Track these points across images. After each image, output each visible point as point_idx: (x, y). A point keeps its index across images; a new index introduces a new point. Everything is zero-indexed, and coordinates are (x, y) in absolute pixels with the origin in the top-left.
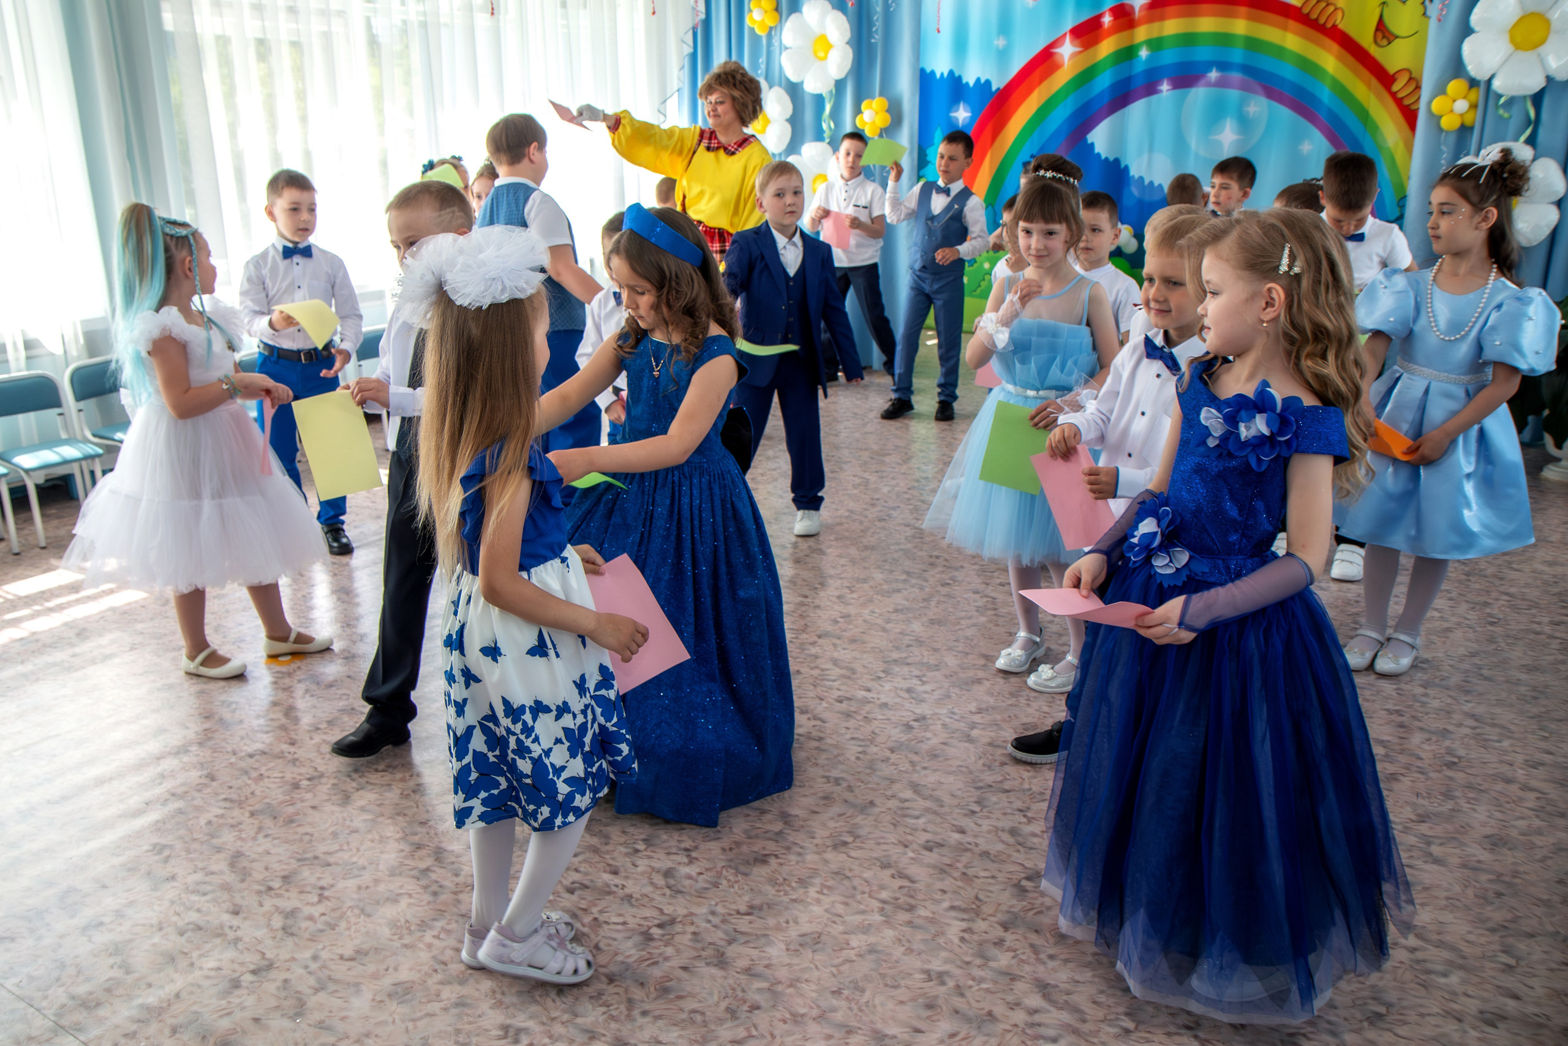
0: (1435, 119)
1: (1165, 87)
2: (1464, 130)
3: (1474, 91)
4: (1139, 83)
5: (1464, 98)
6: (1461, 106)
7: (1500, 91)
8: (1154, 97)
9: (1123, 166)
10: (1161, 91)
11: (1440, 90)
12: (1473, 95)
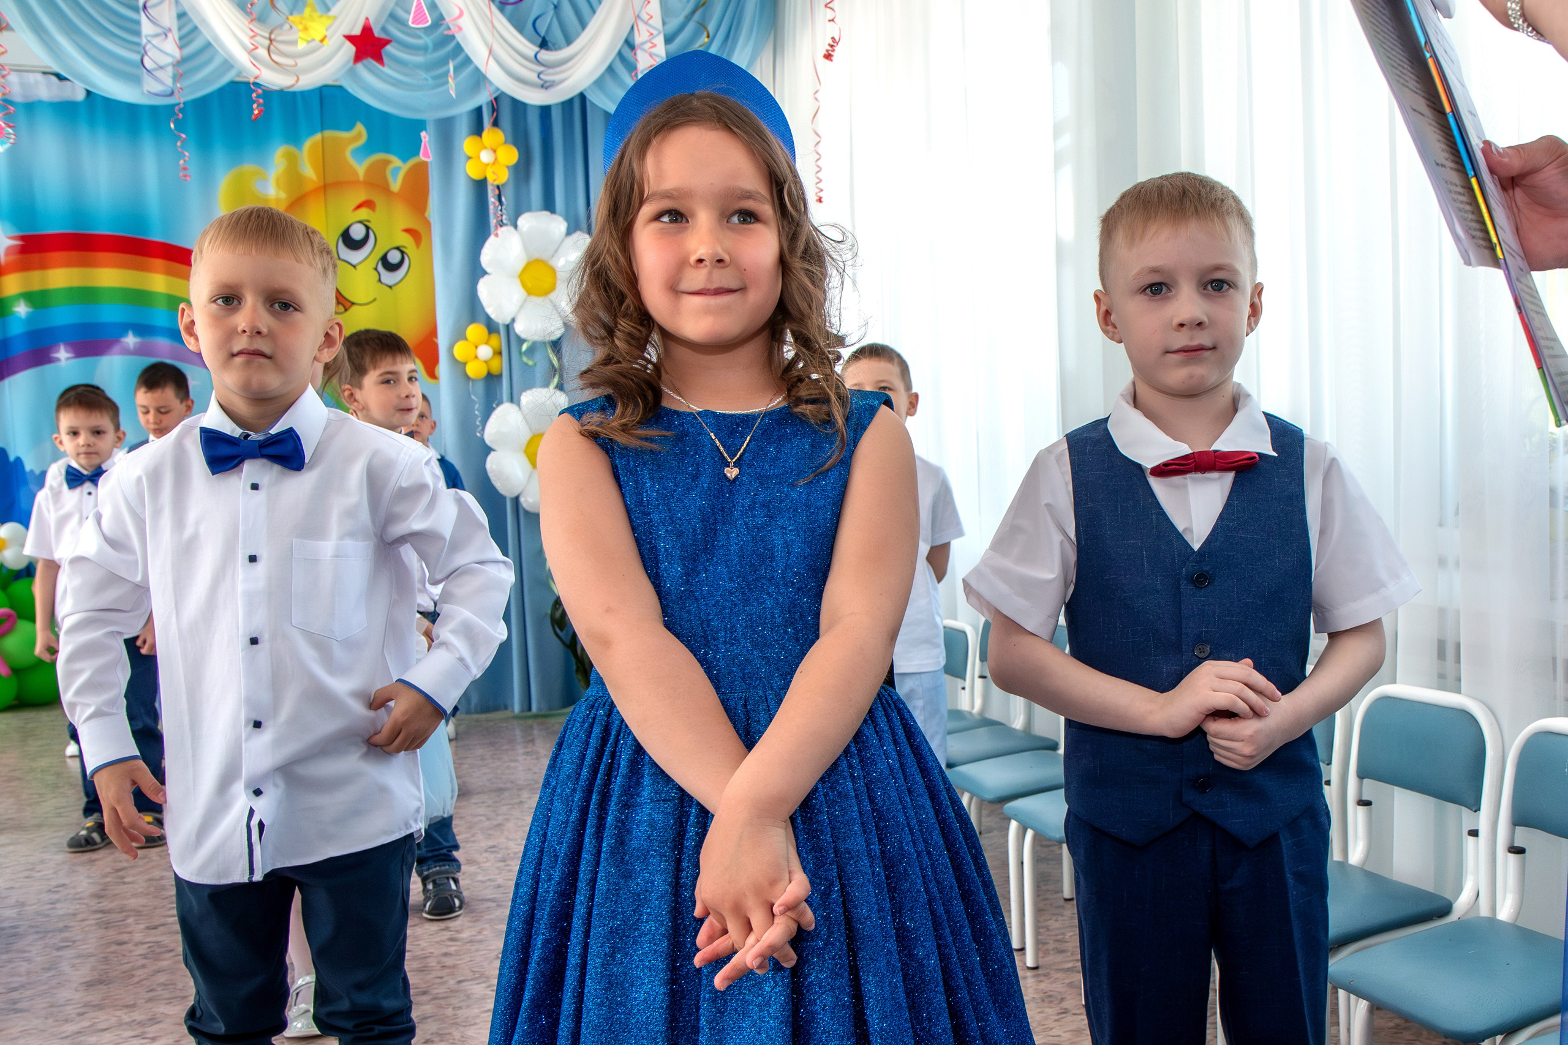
0: (459, 366)
1: (63, 354)
2: (492, 379)
3: (494, 337)
4: (19, 349)
5: (487, 343)
6: (485, 352)
7: (523, 336)
8: (48, 368)
9: (12, 458)
10: (58, 360)
11: (460, 335)
12: (494, 340)
